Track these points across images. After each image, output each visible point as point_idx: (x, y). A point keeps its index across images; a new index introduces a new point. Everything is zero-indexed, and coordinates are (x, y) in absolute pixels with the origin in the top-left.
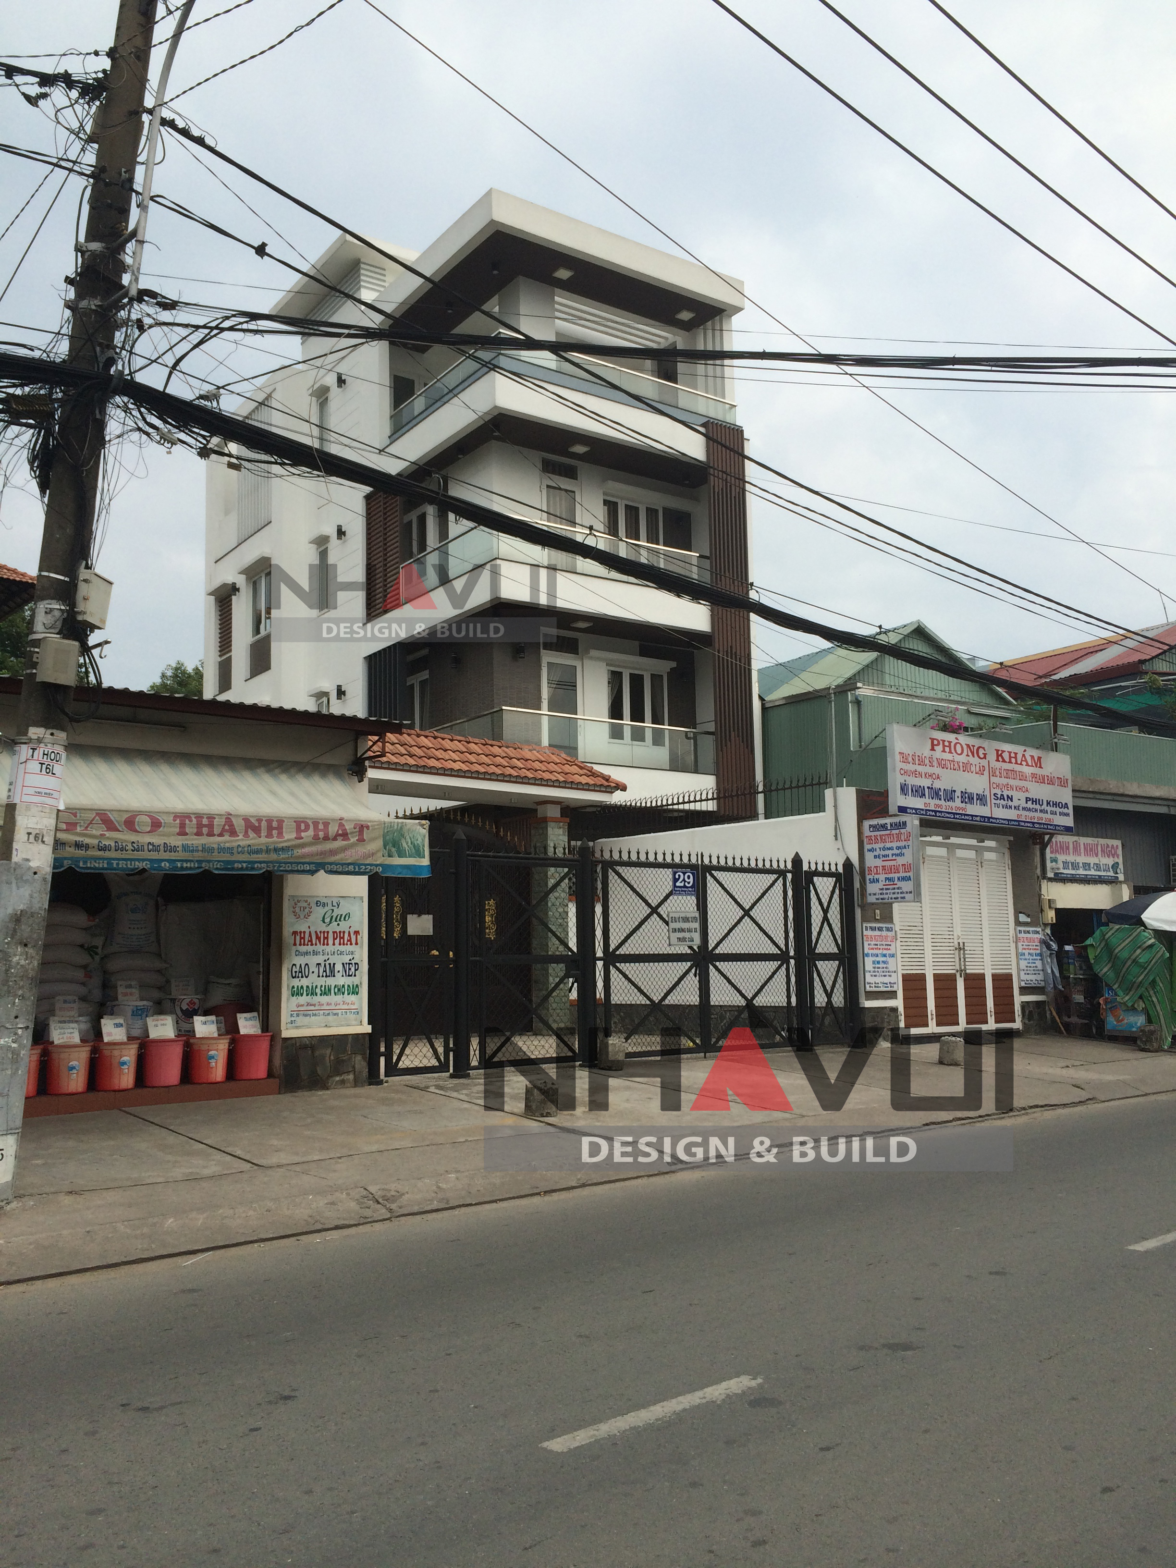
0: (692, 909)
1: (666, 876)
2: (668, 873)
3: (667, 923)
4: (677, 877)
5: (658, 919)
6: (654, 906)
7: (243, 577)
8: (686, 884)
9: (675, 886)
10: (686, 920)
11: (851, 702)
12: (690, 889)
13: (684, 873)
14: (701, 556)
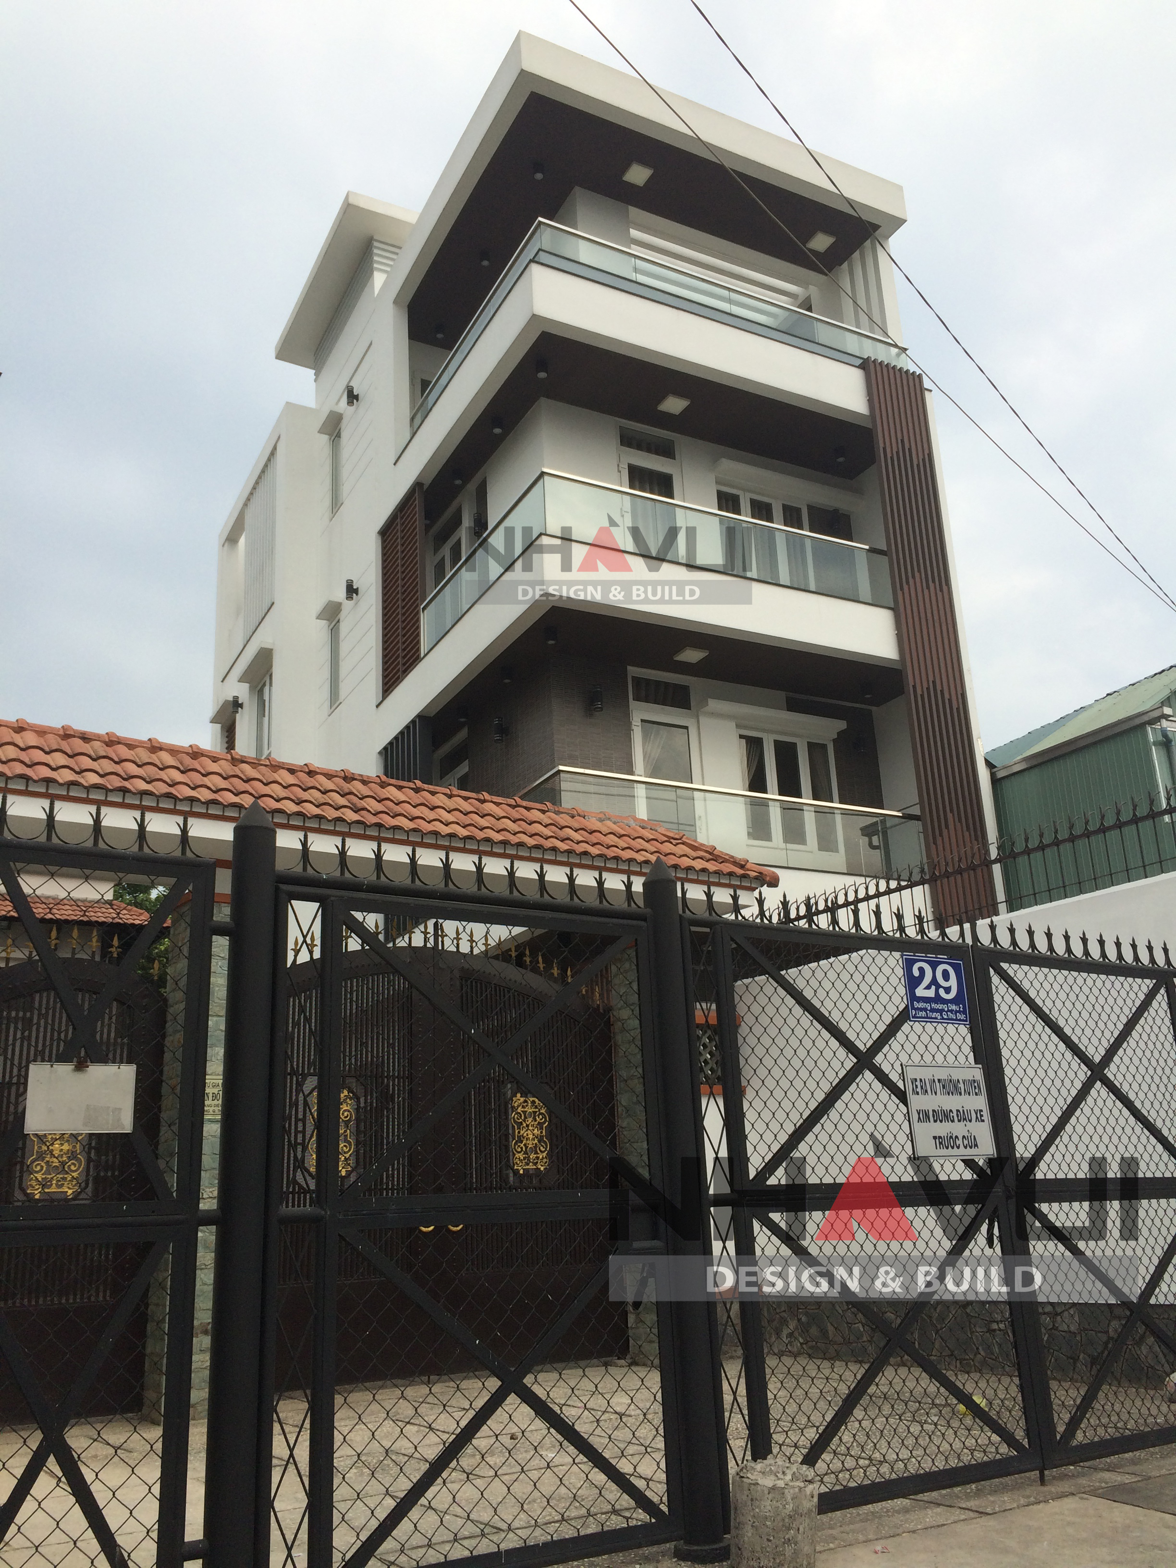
0: (961, 1058)
1: (887, 971)
2: (892, 962)
3: (902, 1097)
4: (916, 973)
5: (877, 1085)
6: (862, 1047)
7: (246, 686)
8: (942, 992)
9: (913, 997)
10: (951, 1087)
11: (1155, 744)
12: (954, 1007)
13: (934, 965)
14: (872, 550)
